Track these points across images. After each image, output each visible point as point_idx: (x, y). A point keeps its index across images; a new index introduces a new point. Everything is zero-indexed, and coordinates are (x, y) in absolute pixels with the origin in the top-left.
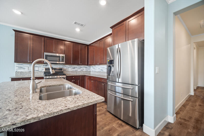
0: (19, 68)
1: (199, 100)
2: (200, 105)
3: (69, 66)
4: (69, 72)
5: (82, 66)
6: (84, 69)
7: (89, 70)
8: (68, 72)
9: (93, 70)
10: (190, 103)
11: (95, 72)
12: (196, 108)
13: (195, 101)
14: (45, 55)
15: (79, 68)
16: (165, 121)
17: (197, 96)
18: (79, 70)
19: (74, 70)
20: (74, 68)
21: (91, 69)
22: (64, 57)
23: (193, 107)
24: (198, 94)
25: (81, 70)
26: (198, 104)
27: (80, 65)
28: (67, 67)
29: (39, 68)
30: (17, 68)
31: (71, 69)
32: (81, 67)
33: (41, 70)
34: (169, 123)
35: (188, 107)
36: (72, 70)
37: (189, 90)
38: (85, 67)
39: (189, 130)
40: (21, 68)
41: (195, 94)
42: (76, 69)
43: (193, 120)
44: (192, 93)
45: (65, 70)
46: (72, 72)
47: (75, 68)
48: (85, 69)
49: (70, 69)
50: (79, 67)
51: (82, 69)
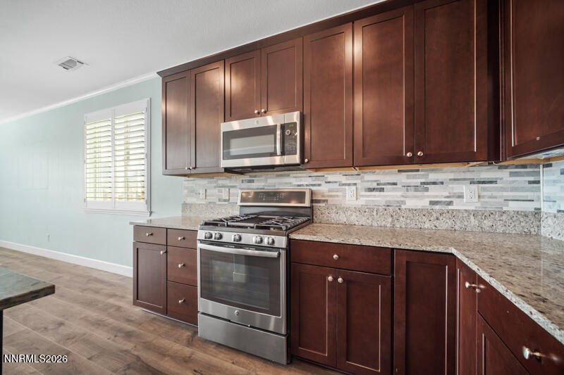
0: (188, 191)
3: (344, 180)
4: (345, 210)
5: (445, 173)
6: (461, 197)
8: (339, 208)
14: (224, 133)
15: (416, 188)
18: (418, 202)
19: (379, 198)
20: (375, 185)
22: (295, 124)
25: (432, 203)
27: (411, 161)
28: (336, 186)
29: (232, 191)
31: (358, 196)
32: (432, 177)
36: (362, 201)
38: (469, 176)
40: (192, 192)
42: (391, 195)
45: (324, 201)
46: (359, 210)
47: (382, 190)
48: (468, 190)
49: (350, 191)
50: (417, 181)
51: (436, 193)
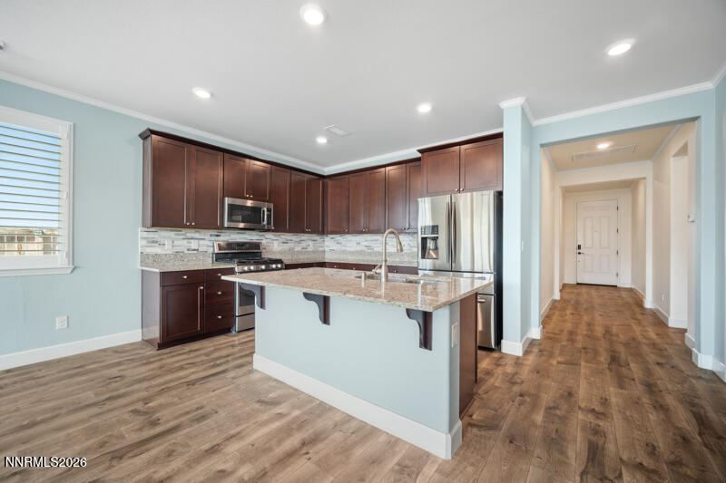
0: (148, 242)
1: (570, 307)
2: (572, 314)
3: (273, 237)
6: (309, 246)
7: (321, 249)
8: (272, 252)
9: (336, 247)
10: (557, 313)
11: (344, 252)
12: (567, 318)
13: (564, 309)
14: (229, 205)
15: (298, 242)
16: (527, 339)
17: (564, 300)
18: (298, 248)
20: (285, 241)
21: (326, 243)
22: (271, 210)
23: (562, 317)
24: (566, 297)
25: (303, 248)
26: (568, 312)
27: (306, 232)
28: (270, 240)
29: (201, 242)
30: (144, 242)
31: (279, 245)
32: (303, 238)
33: (204, 249)
34: (533, 340)
35: (555, 318)
36: (280, 249)
37: (552, 293)
38: (311, 238)
39: (563, 343)
40: (153, 242)
41: (561, 297)
42: (290, 245)
43: (565, 332)
44: (557, 296)
45: (265, 248)
47: (287, 243)
48: (311, 243)
49: (276, 244)
50: (298, 240)
51: (304, 244)
